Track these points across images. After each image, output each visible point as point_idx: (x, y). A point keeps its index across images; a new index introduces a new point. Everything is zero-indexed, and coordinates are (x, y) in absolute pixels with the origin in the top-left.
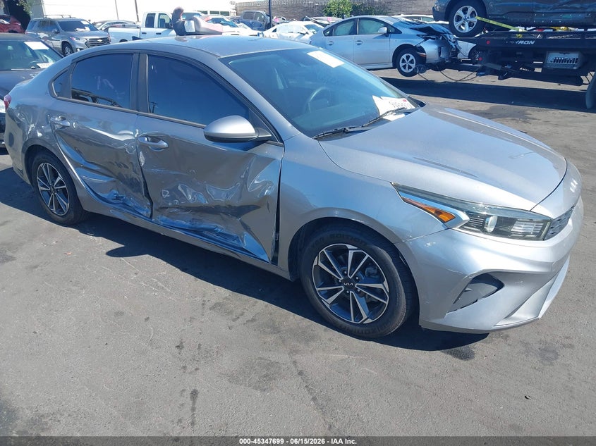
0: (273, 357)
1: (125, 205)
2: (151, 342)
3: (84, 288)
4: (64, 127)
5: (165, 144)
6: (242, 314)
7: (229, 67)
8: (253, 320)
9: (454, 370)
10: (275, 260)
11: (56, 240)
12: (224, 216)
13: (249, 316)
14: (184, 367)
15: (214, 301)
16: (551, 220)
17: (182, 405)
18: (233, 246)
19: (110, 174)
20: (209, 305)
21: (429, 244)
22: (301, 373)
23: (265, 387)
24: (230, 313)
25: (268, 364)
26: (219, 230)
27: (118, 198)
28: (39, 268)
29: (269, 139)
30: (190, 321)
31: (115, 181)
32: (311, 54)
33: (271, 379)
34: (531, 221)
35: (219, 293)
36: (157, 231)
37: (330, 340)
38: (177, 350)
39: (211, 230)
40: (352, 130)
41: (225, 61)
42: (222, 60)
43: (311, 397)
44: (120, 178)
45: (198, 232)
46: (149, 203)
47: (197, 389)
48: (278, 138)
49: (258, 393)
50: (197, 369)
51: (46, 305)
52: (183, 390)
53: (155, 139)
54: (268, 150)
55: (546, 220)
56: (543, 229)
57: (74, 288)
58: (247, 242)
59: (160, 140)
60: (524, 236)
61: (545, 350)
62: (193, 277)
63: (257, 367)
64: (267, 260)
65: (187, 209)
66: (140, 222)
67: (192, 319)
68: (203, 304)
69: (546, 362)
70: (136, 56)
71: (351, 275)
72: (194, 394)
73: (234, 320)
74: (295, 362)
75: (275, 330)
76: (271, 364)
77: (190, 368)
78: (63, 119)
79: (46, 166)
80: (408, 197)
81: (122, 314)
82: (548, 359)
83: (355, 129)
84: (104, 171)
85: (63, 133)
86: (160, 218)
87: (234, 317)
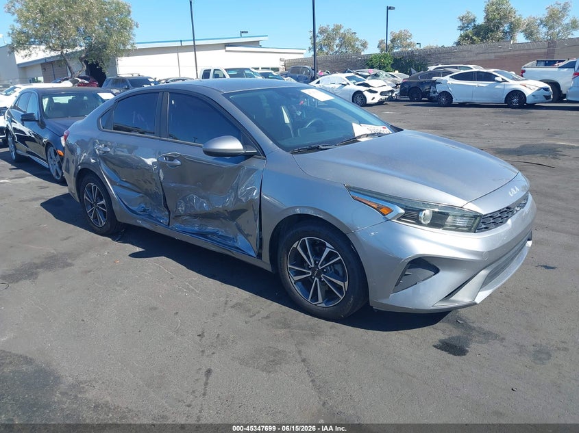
0: (281, 347)
1: (150, 216)
2: (177, 332)
3: (127, 288)
4: (105, 152)
5: (179, 162)
6: (259, 312)
7: (230, 100)
8: (268, 317)
9: (447, 364)
10: (259, 256)
11: (108, 251)
12: (223, 221)
13: (264, 313)
14: (203, 351)
15: (235, 301)
16: (481, 216)
17: (197, 380)
18: (229, 246)
19: (138, 190)
20: (231, 304)
21: (373, 234)
22: (304, 360)
23: (271, 370)
24: (249, 310)
25: (277, 352)
26: (220, 233)
27: (144, 211)
28: (92, 272)
29: (255, 154)
30: (213, 316)
31: (142, 196)
32: (303, 91)
33: (277, 364)
34: (463, 216)
35: (239, 295)
36: (172, 236)
37: (334, 335)
38: (198, 338)
39: (213, 234)
40: (324, 147)
41: (227, 96)
42: (224, 95)
43: (310, 380)
44: (147, 193)
45: (204, 235)
46: (167, 213)
47: (212, 368)
48: (261, 153)
49: (264, 374)
50: (213, 353)
51: (94, 300)
52: (200, 369)
53: (171, 159)
54: (254, 163)
55: (476, 216)
56: (474, 223)
57: (117, 288)
58: (241, 242)
59: (175, 158)
60: (456, 228)
61: (539, 352)
62: (220, 282)
63: (266, 354)
64: (254, 255)
65: (196, 216)
66: (160, 229)
67: (215, 315)
68: (226, 304)
69: (538, 362)
70: (161, 94)
71: (321, 266)
72: (209, 372)
73: (251, 317)
74: (300, 352)
75: (286, 325)
76: (278, 352)
77: (208, 352)
78: (105, 146)
79: (95, 187)
80: (357, 196)
81: (156, 308)
82: (540, 359)
83: (327, 147)
84: (135, 188)
85: (105, 158)
86: (176, 225)
87: (251, 314)
